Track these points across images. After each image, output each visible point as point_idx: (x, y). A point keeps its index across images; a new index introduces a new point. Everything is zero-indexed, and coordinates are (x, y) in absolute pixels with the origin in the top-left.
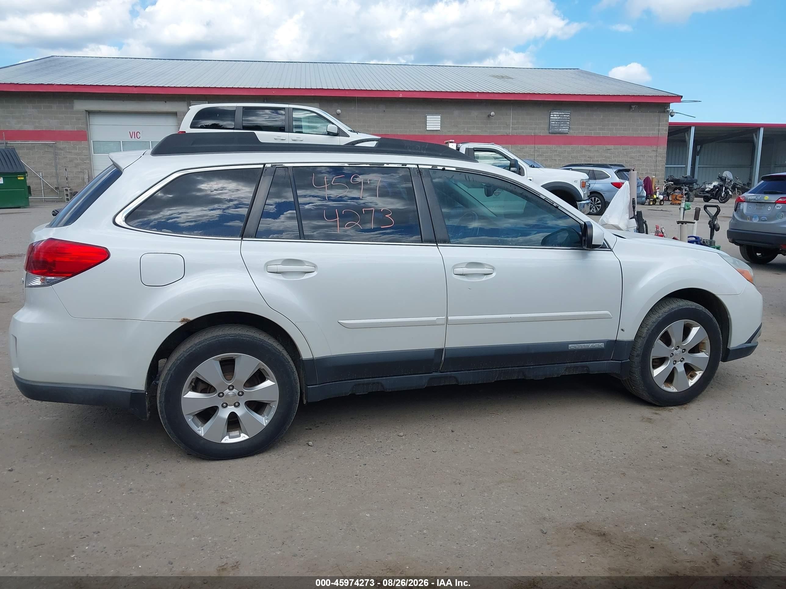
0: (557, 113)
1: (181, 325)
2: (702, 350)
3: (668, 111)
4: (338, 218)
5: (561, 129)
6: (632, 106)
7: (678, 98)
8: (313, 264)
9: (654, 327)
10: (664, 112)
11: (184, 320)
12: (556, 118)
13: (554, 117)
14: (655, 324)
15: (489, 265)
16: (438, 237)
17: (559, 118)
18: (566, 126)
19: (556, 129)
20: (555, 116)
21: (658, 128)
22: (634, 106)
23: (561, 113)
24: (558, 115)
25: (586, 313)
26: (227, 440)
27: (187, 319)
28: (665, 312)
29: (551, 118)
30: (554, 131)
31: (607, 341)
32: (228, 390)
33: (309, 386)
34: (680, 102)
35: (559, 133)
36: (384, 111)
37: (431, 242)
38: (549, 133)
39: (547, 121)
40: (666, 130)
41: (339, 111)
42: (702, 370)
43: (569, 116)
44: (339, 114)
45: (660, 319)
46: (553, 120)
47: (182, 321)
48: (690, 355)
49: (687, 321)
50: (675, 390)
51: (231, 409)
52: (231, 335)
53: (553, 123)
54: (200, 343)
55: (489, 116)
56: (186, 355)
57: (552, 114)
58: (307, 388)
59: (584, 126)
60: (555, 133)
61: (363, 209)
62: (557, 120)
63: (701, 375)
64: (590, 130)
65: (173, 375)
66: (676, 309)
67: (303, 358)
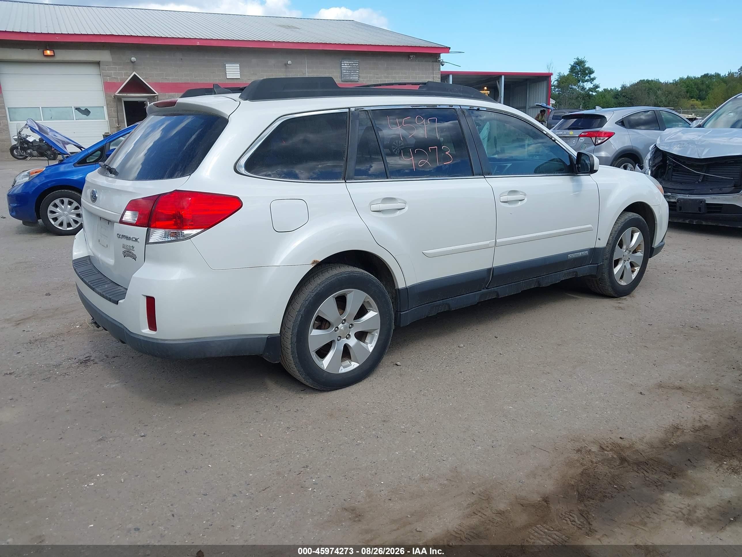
0: (347, 62)
1: (312, 266)
2: (638, 250)
3: (439, 61)
4: (413, 157)
5: (352, 77)
6: (410, 56)
7: (447, 50)
8: (404, 200)
9: (616, 235)
10: (436, 61)
11: (314, 262)
12: (347, 67)
13: (344, 65)
14: (617, 232)
15: (523, 192)
16: (484, 170)
17: (349, 67)
18: (356, 75)
19: (347, 77)
20: (346, 64)
21: (432, 76)
22: (412, 56)
23: (350, 62)
24: (348, 64)
25: (579, 227)
26: (343, 370)
27: (317, 261)
28: (622, 223)
29: (342, 67)
30: (346, 79)
31: (590, 249)
32: (341, 324)
33: (402, 312)
34: (448, 52)
35: (350, 81)
36: (181, 59)
37: (480, 175)
38: (342, 81)
39: (339, 70)
40: (439, 78)
41: (133, 59)
42: (639, 266)
43: (358, 64)
44: (135, 62)
45: (620, 228)
46: (344, 69)
47: (313, 263)
48: (633, 254)
49: (633, 228)
50: (625, 284)
51: (345, 341)
52: (346, 273)
53: (345, 71)
54: (322, 283)
55: (286, 65)
56: (313, 295)
57: (343, 63)
58: (401, 314)
59: (371, 74)
60: (347, 81)
61: (429, 148)
62: (348, 69)
63: (639, 269)
64: (377, 78)
65: (303, 315)
66: (628, 219)
67: (399, 287)
